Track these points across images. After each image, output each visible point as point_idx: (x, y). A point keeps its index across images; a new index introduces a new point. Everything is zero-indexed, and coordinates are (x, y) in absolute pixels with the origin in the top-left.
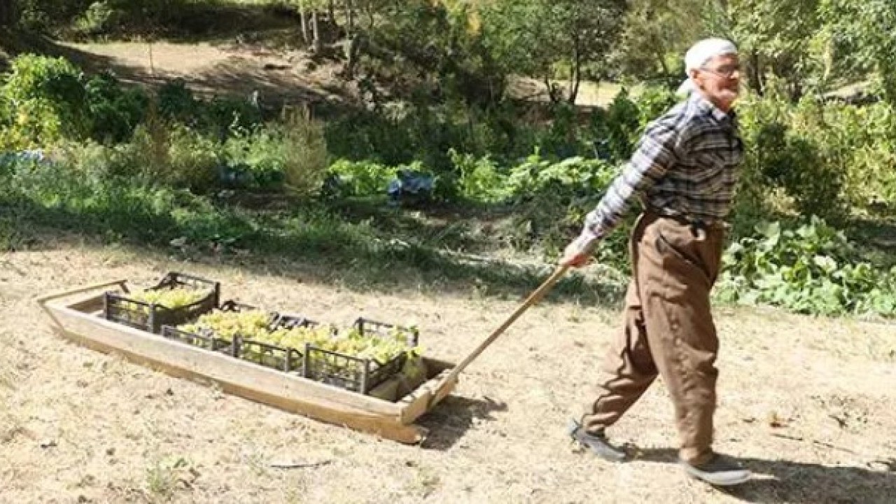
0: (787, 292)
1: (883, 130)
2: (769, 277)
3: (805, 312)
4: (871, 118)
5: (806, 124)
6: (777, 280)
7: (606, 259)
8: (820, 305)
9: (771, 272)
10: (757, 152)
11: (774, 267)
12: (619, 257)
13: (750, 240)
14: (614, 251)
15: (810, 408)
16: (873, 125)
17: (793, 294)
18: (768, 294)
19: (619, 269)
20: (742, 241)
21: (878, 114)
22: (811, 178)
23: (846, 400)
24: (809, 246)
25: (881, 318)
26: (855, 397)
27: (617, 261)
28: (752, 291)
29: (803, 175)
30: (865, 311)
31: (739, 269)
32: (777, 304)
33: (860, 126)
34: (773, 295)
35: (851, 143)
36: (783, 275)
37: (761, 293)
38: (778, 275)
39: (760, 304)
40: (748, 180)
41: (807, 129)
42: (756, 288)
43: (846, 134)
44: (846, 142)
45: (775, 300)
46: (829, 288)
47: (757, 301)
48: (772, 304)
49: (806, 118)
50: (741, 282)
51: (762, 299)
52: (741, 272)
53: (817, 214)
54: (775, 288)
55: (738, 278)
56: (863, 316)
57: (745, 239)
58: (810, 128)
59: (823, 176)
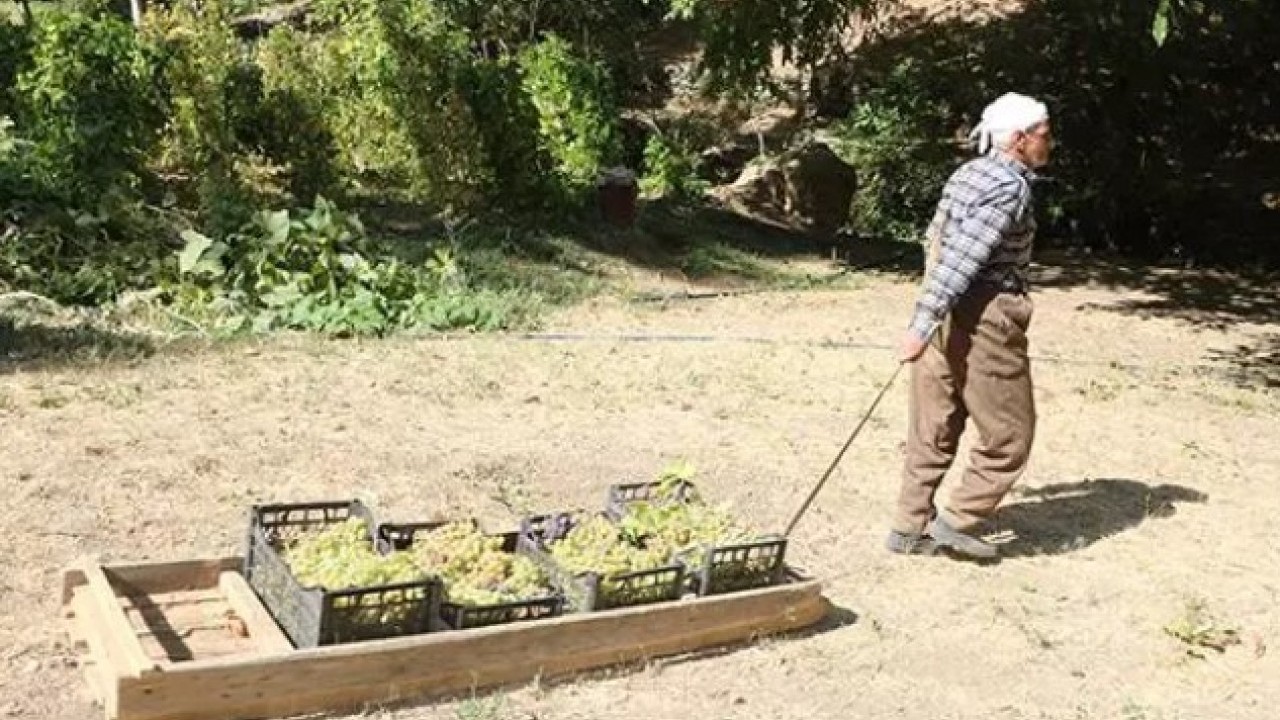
0: (312, 309)
1: (376, 75)
2: (279, 289)
3: (344, 335)
4: (360, 59)
5: (280, 65)
6: (293, 293)
7: (24, 283)
8: (359, 324)
9: (283, 282)
10: (223, 107)
11: (285, 274)
12: (45, 276)
13: (240, 237)
14: (35, 269)
15: (464, 492)
16: (363, 69)
17: (320, 311)
18: (284, 314)
19: (49, 297)
20: (228, 239)
21: (368, 55)
22: (304, 143)
23: (493, 469)
24: (323, 241)
25: (435, 333)
26: (501, 461)
27: (42, 282)
28: (263, 312)
29: (291, 139)
30: (412, 325)
31: (232, 280)
32: (299, 327)
33: (347, 70)
34: (290, 315)
35: (334, 91)
36: (299, 284)
37: (275, 314)
38: (293, 286)
39: (277, 329)
40: (216, 146)
41: (281, 73)
42: (265, 306)
43: (329, 79)
44: (328, 89)
45: (295, 321)
46: (363, 297)
47: (272, 327)
48: (291, 327)
49: (279, 57)
50: (240, 299)
51: (277, 323)
52: (235, 284)
53: (323, 195)
54: (292, 305)
55: (235, 294)
56: (412, 331)
57: (232, 235)
58: (286, 72)
59: (317, 140)
